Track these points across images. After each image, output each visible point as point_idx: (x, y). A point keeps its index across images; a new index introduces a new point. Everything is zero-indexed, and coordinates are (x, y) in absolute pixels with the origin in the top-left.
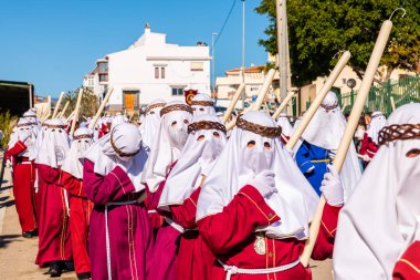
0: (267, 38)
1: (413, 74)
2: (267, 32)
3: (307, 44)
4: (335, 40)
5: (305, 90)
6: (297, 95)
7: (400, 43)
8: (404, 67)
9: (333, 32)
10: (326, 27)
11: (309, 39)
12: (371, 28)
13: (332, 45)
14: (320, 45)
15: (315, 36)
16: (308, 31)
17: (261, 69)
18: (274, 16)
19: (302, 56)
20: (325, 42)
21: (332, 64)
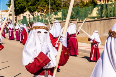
0: (8, 3)
1: (43, 14)
2: (8, 2)
3: (18, 6)
4: (25, 5)
5: (18, 17)
6: (16, 18)
7: (40, 6)
8: (41, 12)
9: (25, 3)
10: (23, 2)
12: (34, 3)
13: (25, 6)
14: (22, 6)
15: (20, 4)
16: (19, 2)
19: (17, 9)
20: (23, 5)
21: (25, 10)
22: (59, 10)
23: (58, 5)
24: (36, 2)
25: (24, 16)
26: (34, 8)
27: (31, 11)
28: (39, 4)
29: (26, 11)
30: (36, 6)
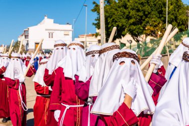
0: (96, 22)
1: (155, 39)
2: (96, 20)
3: (112, 25)
4: (124, 24)
7: (151, 25)
8: (152, 36)
9: (124, 21)
10: (120, 18)
11: (113, 23)
12: (139, 19)
13: (123, 26)
15: (116, 22)
16: (113, 19)
17: (93, 35)
18: (99, 13)
21: (123, 33)
22: (184, 31)
23: (181, 23)
24: (143, 18)
25: (121, 43)
26: (139, 29)
27: (135, 35)
28: (148, 22)
29: (126, 34)
30: (143, 25)
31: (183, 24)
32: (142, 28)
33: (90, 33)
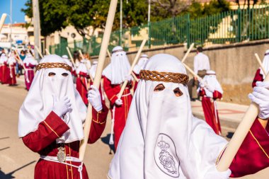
0: (26, 8)
2: (26, 5)
3: (49, 13)
4: (66, 11)
5: (48, 39)
6: (43, 41)
9: (64, 7)
10: (60, 4)
11: (50, 10)
12: (85, 6)
13: (63, 14)
14: (57, 14)
15: (54, 8)
16: (50, 5)
19: (47, 19)
20: (60, 13)
21: (64, 24)
22: (142, 22)
23: (139, 12)
24: (90, 5)
25: (62, 38)
26: (85, 18)
27: (80, 26)
28: (96, 10)
29: (68, 25)
30: (90, 13)
31: (142, 14)
32: (88, 18)
33: (15, 23)
